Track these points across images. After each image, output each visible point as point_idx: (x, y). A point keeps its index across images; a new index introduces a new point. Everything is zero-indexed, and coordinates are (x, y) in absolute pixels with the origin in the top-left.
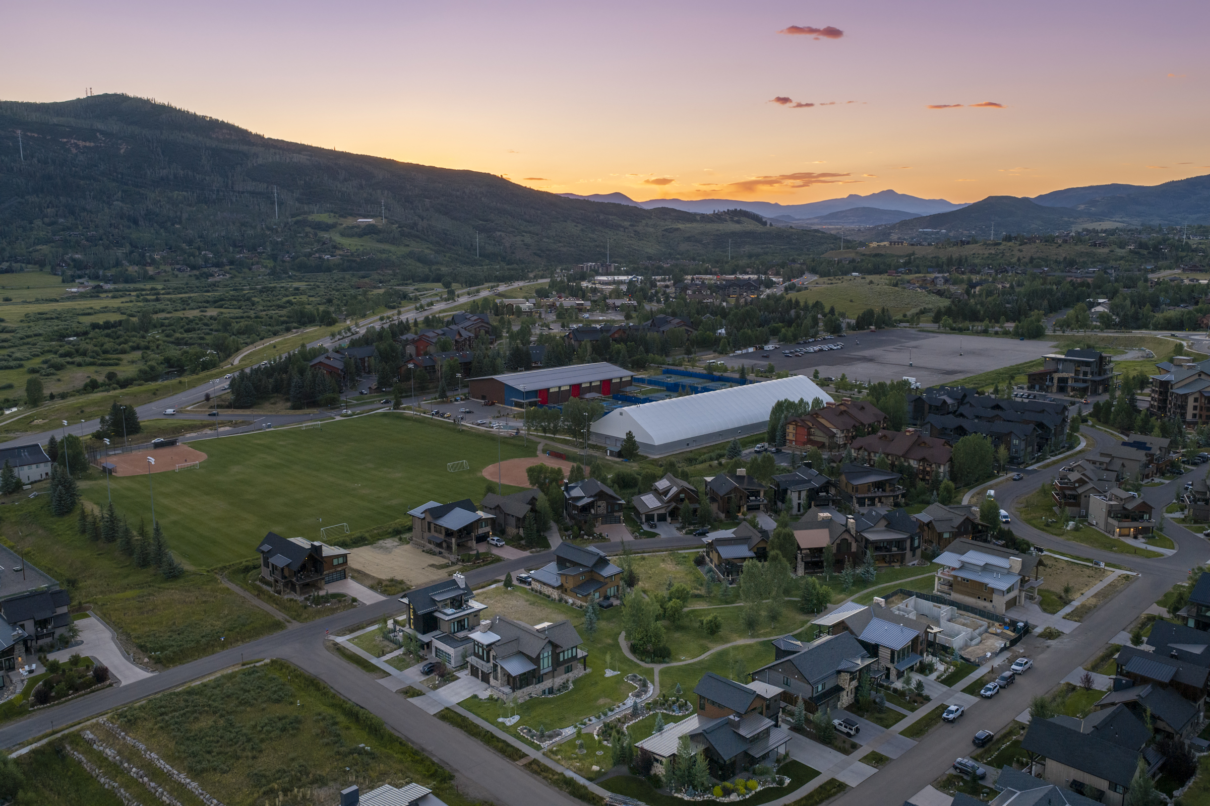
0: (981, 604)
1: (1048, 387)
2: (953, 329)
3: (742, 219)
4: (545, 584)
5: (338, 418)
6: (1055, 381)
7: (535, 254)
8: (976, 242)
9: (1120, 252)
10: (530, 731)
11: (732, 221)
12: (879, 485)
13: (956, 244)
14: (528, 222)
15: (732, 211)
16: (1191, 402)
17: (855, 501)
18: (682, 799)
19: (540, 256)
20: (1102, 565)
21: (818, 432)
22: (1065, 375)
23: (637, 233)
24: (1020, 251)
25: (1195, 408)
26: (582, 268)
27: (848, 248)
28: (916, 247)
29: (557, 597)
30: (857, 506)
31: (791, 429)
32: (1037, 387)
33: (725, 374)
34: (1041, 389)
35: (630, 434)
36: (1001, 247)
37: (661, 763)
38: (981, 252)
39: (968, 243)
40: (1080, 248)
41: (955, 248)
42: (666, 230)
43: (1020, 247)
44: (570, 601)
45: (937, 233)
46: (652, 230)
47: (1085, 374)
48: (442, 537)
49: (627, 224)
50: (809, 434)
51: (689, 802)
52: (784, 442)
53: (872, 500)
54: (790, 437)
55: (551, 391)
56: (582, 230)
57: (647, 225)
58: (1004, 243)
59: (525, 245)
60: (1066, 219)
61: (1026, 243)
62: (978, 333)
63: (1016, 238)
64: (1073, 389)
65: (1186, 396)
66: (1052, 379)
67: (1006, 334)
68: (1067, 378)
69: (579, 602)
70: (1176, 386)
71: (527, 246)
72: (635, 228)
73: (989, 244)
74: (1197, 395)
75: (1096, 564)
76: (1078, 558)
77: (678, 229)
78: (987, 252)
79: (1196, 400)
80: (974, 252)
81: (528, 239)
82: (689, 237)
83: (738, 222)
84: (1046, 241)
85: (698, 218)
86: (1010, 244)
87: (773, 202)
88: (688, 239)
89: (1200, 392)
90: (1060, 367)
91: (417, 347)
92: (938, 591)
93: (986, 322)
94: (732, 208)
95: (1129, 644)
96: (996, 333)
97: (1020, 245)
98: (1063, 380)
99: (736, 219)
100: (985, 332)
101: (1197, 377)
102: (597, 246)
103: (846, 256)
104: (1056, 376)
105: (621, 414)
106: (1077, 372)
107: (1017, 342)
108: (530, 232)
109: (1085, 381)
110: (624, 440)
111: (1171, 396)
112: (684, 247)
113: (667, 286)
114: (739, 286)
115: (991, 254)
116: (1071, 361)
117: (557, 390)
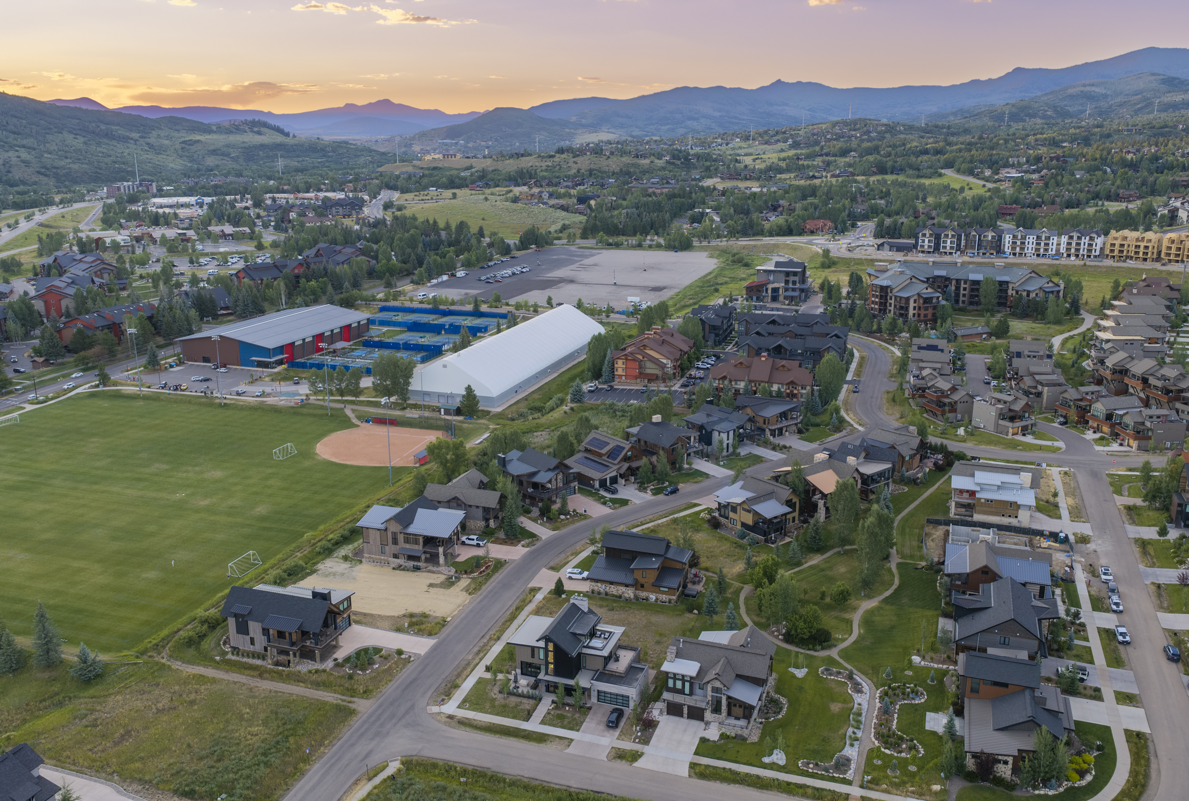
0: (1005, 521)
1: (764, 297)
2: (610, 244)
3: (262, 129)
4: (612, 583)
5: (29, 407)
6: (770, 291)
7: (38, 172)
8: (530, 155)
9: (660, 163)
10: (817, 765)
11: (252, 131)
12: (784, 415)
13: (511, 156)
14: (14, 133)
15: (251, 122)
16: (912, 304)
17: (768, 432)
18: (1046, 795)
19: (46, 175)
20: (1044, 465)
21: (649, 364)
22: (776, 285)
23: (151, 146)
24: (576, 163)
25: (915, 308)
26: (119, 189)
27: (404, 161)
28: (472, 160)
29: (632, 596)
30: (771, 438)
31: (620, 364)
32: (755, 298)
33: (453, 308)
34: (758, 299)
35: (469, 389)
36: (556, 159)
37: (1006, 763)
38: (537, 164)
39: (522, 155)
40: (626, 159)
41: (511, 161)
42: (184, 142)
43: (575, 159)
44: (653, 597)
45: (456, 143)
46: (167, 142)
47: (794, 283)
48: (418, 548)
49: (135, 135)
50: (640, 367)
51: (1054, 795)
52: (612, 376)
53: (781, 430)
54: (620, 372)
55: (296, 344)
56: (85, 143)
57: (159, 136)
58: (557, 155)
59: (23, 162)
60: (568, 130)
61: (578, 155)
62: (633, 247)
63: (568, 151)
64: (786, 298)
65: (908, 299)
66: (767, 289)
67: (659, 246)
68: (779, 288)
69: (664, 597)
70: (895, 290)
71: (26, 163)
72: (147, 140)
73: (543, 157)
74: (916, 297)
75: (1039, 465)
76: (1008, 461)
77: (198, 141)
78: (544, 164)
79: (915, 302)
80: (530, 164)
81: (24, 155)
82: (214, 150)
83: (259, 133)
84: (596, 153)
85: (214, 128)
86: (563, 156)
87: (266, 111)
88: (214, 152)
89: (918, 294)
90: (771, 278)
91: (46, 302)
92: (955, 514)
93: (638, 236)
94: (250, 118)
95: (1157, 537)
96: (650, 247)
97: (574, 157)
98: (775, 290)
99: (256, 129)
100: (639, 246)
101: (909, 281)
102: (115, 162)
103: (404, 170)
104: (770, 286)
105: (445, 366)
106: (787, 282)
107: (672, 254)
108: (24, 146)
109: (794, 290)
110: (463, 396)
111: (891, 299)
112: (211, 161)
113: (247, 208)
114: (342, 206)
115: (548, 166)
116: (780, 271)
117: (301, 342)
